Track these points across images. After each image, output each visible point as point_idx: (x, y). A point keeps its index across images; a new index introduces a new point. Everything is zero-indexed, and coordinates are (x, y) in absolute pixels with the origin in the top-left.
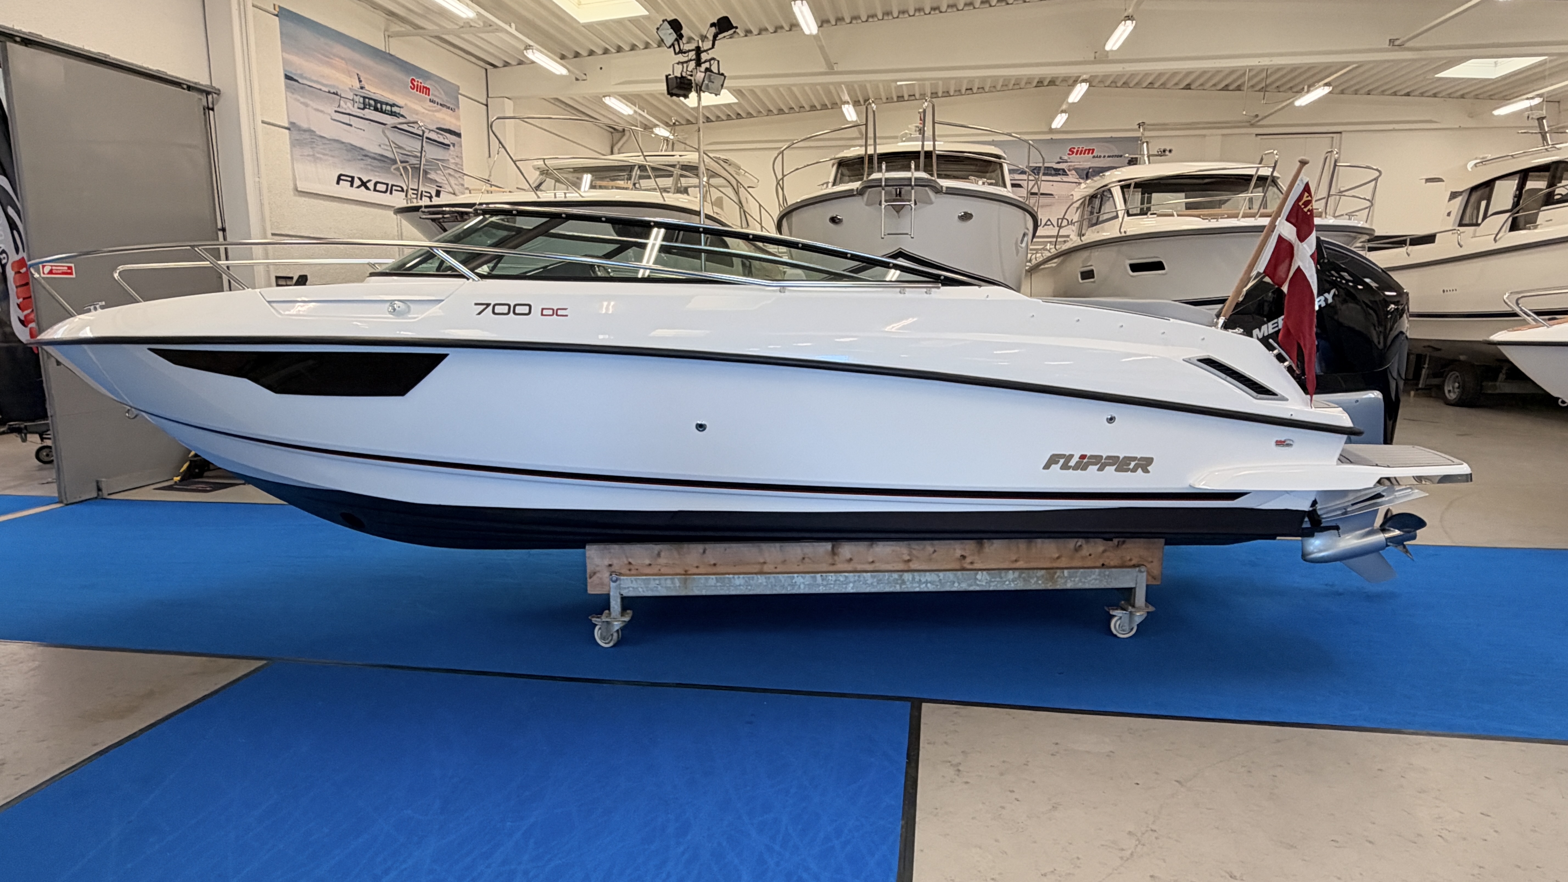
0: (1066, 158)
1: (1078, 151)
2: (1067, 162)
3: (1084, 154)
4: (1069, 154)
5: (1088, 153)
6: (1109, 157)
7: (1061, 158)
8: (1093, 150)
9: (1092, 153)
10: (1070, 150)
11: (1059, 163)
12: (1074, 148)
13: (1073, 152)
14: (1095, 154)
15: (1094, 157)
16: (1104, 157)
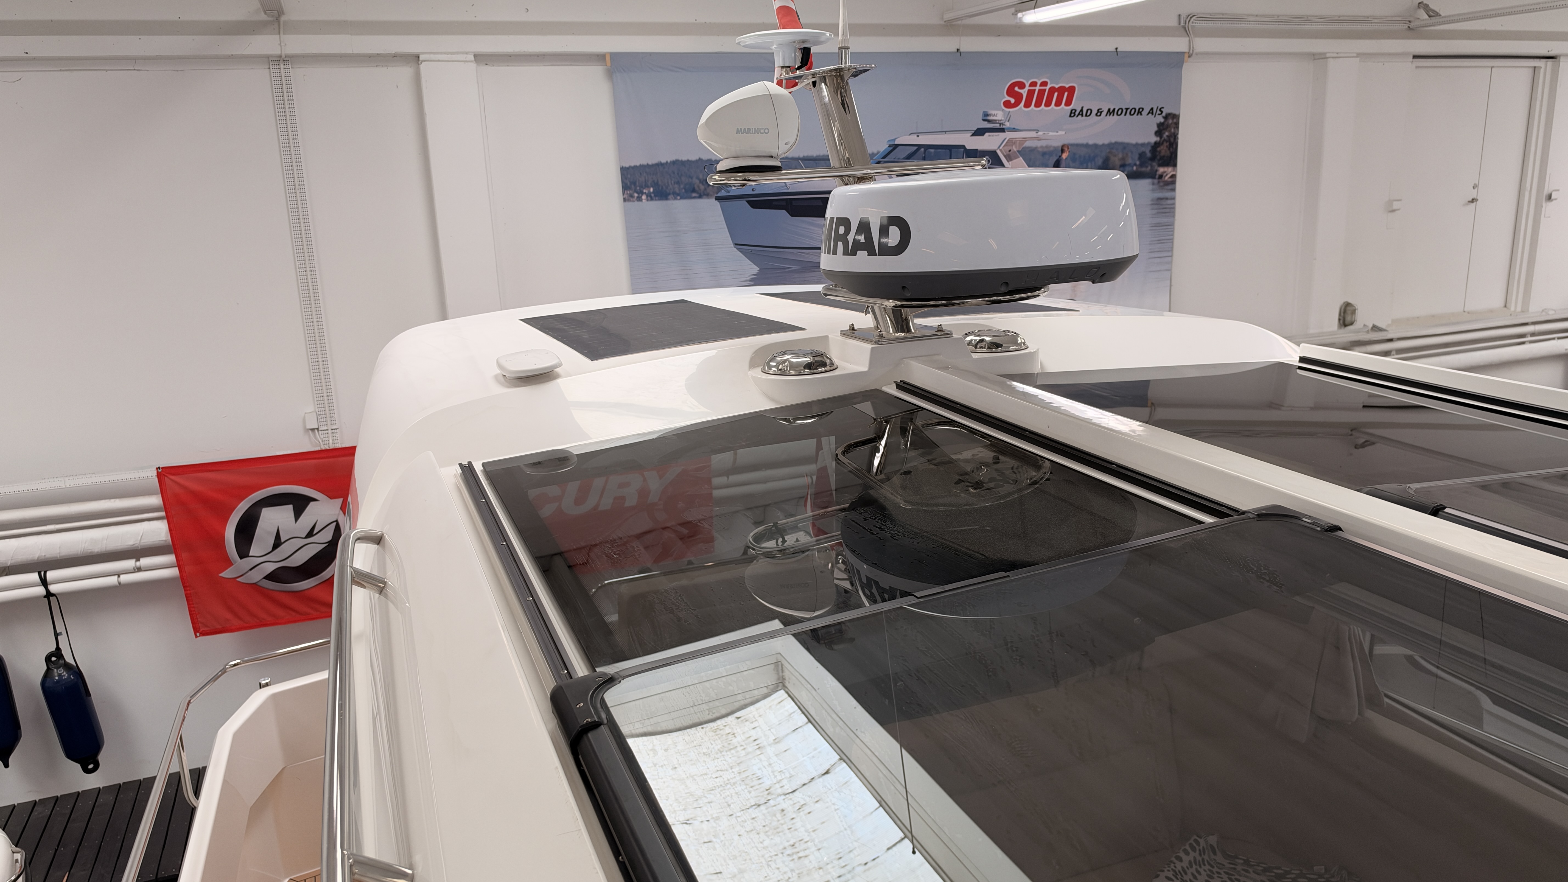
0: (999, 115)
1: (1031, 93)
2: (1002, 130)
3: (1048, 104)
4: (1007, 104)
5: (1058, 104)
6: (1110, 112)
7: (986, 117)
8: (1072, 90)
9: (1068, 103)
10: (1011, 91)
11: (979, 132)
12: (1022, 85)
13: (1018, 97)
14: (1075, 105)
15: (1072, 113)
16: (1099, 113)
